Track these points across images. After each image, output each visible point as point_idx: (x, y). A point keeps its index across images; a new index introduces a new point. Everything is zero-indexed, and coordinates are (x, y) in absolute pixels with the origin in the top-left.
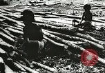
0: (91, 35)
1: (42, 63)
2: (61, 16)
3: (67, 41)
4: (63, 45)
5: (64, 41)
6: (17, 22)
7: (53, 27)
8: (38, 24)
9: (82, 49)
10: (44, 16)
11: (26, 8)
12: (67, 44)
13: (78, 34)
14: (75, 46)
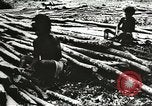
0: (132, 52)
1: (61, 92)
2: (88, 24)
3: (97, 61)
4: (90, 66)
5: (91, 60)
6: (24, 32)
7: (75, 40)
8: (55, 36)
9: (118, 72)
10: (63, 24)
11: (37, 12)
12: (96, 65)
13: (113, 50)
14: (108, 68)
